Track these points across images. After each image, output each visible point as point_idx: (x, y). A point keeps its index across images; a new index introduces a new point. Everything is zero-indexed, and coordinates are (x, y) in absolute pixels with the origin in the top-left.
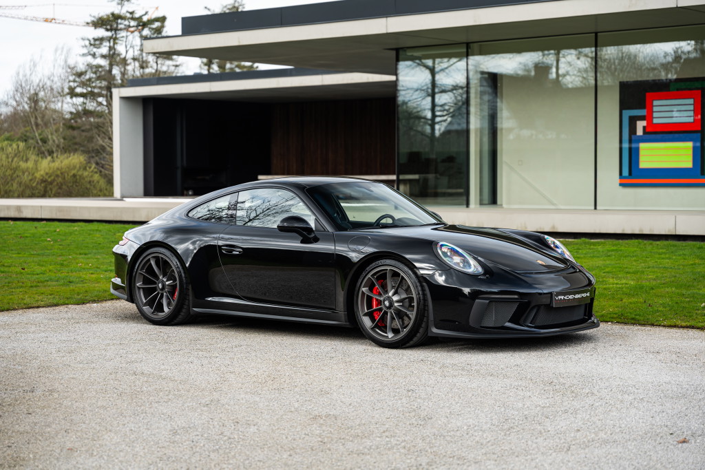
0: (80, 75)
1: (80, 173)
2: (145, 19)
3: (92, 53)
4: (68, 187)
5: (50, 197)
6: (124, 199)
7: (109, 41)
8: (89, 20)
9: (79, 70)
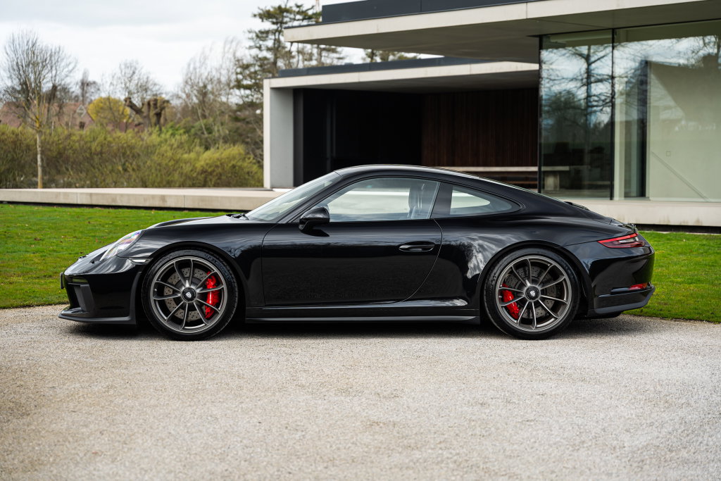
0: (247, 67)
1: (239, 164)
2: (310, 12)
3: (258, 45)
4: (227, 177)
5: (209, 187)
6: (274, 189)
7: (275, 34)
8: (257, 11)
9: (245, 62)
